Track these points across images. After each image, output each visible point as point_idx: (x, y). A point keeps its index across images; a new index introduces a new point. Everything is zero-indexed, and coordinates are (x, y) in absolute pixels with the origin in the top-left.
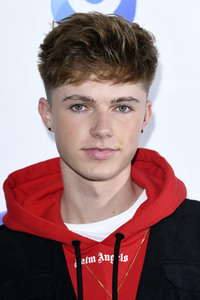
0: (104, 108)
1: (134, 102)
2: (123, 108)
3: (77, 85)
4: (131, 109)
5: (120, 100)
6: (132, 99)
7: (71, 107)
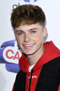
0: (27, 33)
1: (36, 29)
2: (34, 32)
3: (18, 27)
4: (36, 32)
5: (31, 30)
6: (35, 29)
7: (18, 34)
